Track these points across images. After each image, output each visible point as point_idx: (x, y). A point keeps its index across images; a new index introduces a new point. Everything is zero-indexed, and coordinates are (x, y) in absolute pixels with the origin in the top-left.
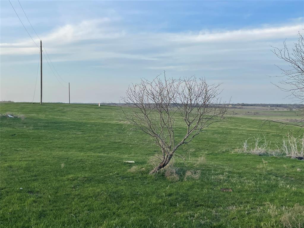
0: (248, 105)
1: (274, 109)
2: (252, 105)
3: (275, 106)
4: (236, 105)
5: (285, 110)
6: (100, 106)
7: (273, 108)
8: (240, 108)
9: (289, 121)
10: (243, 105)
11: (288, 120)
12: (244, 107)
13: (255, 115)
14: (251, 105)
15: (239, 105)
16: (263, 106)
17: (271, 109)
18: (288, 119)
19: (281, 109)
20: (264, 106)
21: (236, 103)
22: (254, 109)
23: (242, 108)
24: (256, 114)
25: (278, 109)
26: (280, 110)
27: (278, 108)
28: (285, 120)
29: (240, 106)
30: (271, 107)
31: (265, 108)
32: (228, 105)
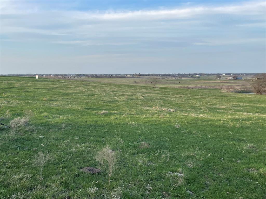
0: (143, 75)
2: (147, 75)
4: (133, 75)
5: (174, 79)
7: (164, 77)
8: (137, 78)
11: (182, 87)
14: (146, 75)
15: (136, 75)
16: (155, 76)
17: (162, 78)
19: (170, 78)
21: (134, 74)
23: (140, 78)
25: (168, 78)
30: (162, 76)
31: (158, 77)
32: (127, 75)
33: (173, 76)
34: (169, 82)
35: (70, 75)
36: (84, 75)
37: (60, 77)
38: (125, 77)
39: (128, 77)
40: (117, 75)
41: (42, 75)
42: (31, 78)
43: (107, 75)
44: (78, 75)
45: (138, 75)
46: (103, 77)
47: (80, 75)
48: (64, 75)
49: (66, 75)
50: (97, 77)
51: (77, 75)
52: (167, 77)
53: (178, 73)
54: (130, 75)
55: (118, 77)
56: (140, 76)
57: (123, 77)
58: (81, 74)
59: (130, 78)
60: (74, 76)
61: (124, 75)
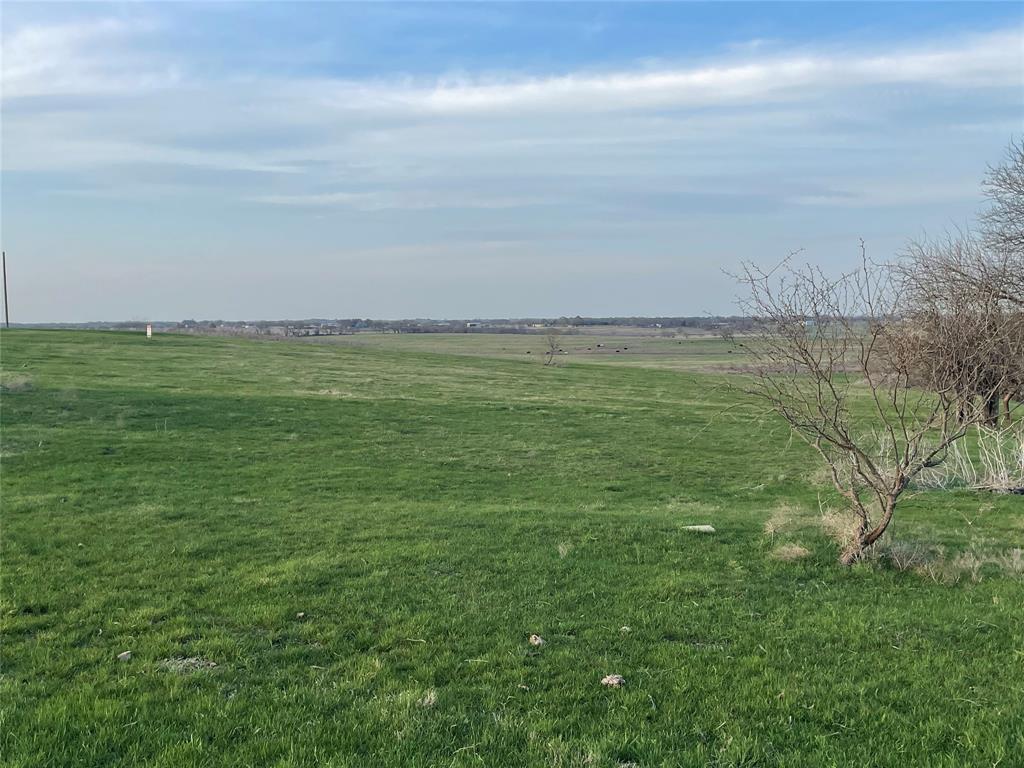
0: (592, 323)
1: (673, 335)
2: (606, 324)
3: (677, 325)
4: (555, 322)
5: (709, 336)
6: (153, 334)
7: (671, 330)
8: (569, 333)
9: (725, 372)
10: (580, 322)
11: (723, 369)
12: (582, 329)
13: (618, 355)
14: (604, 323)
15: (566, 321)
16: (639, 325)
17: (664, 335)
18: (721, 365)
19: (695, 335)
20: (643, 326)
21: (557, 317)
22: (614, 334)
23: (577, 333)
24: (621, 351)
25: (686, 335)
26: (692, 337)
27: (686, 330)
28: (715, 369)
29: (570, 326)
30: (663, 326)
31: (648, 331)
32: (531, 322)
33: (709, 324)
34: (683, 347)
35: (317, 323)
36: (369, 323)
37: (275, 330)
38: (523, 332)
39: (534, 333)
40: (494, 322)
41: (213, 325)
42: (130, 333)
43: (455, 322)
44: (345, 323)
45: (573, 325)
46: (436, 331)
47: (354, 325)
48: (291, 323)
49: (300, 325)
50: (416, 330)
51: (343, 322)
52: (683, 328)
53: (729, 316)
54: (544, 322)
55: (493, 331)
56: (580, 327)
57: (514, 331)
58: (355, 322)
59: (542, 333)
60: (331, 328)
61: (520, 322)
